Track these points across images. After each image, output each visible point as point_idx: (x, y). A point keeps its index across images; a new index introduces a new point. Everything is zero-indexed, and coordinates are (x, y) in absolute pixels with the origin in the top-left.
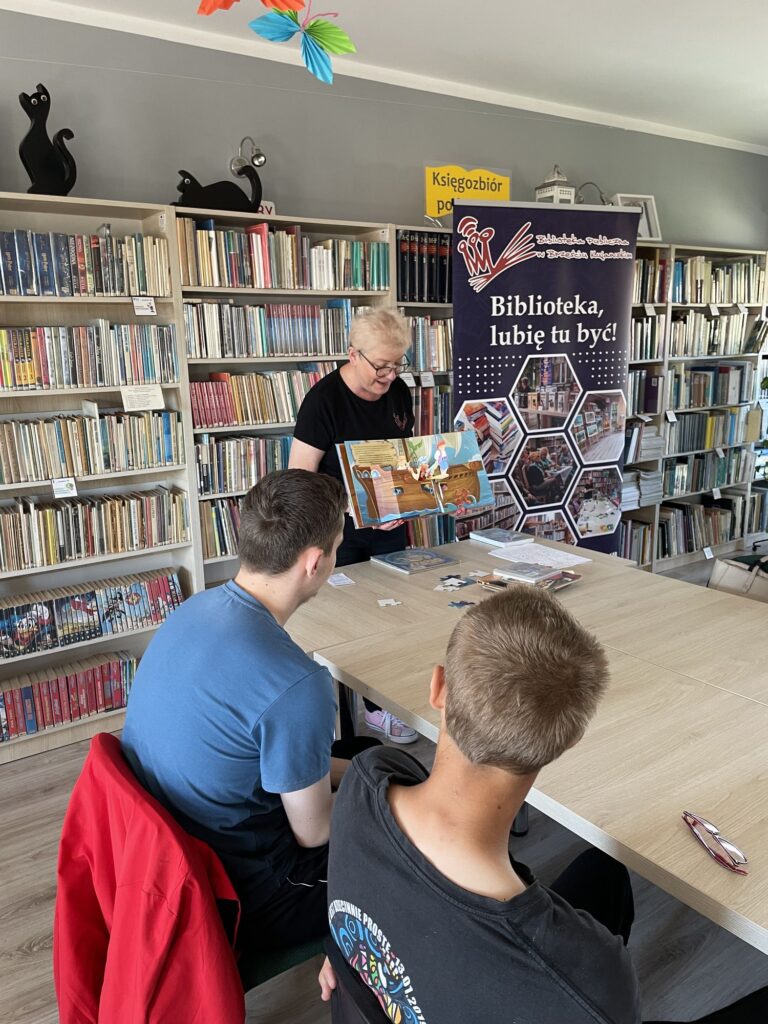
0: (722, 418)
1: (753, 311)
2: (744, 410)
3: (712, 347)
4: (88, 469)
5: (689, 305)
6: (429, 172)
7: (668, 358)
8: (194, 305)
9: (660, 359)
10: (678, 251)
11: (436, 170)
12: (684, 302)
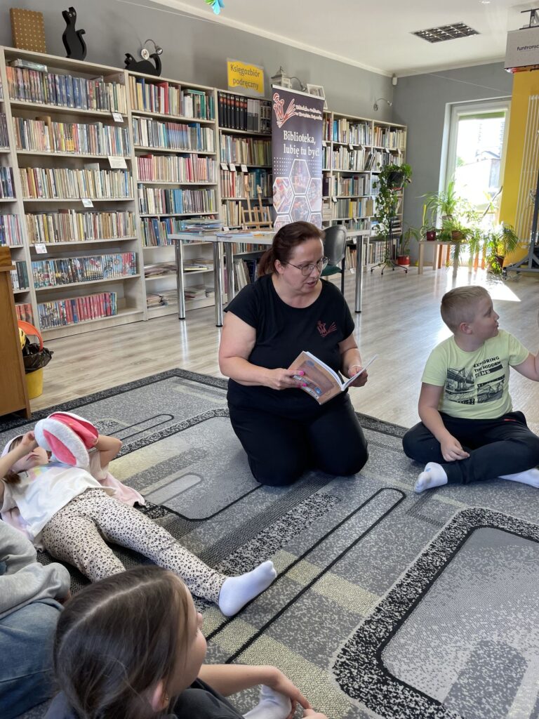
0: (356, 203)
1: (368, 150)
2: (365, 200)
3: (351, 166)
4: (95, 195)
5: (340, 143)
6: (229, 64)
7: (332, 170)
8: (137, 119)
9: (329, 170)
10: (335, 116)
11: (233, 63)
12: (338, 141)
